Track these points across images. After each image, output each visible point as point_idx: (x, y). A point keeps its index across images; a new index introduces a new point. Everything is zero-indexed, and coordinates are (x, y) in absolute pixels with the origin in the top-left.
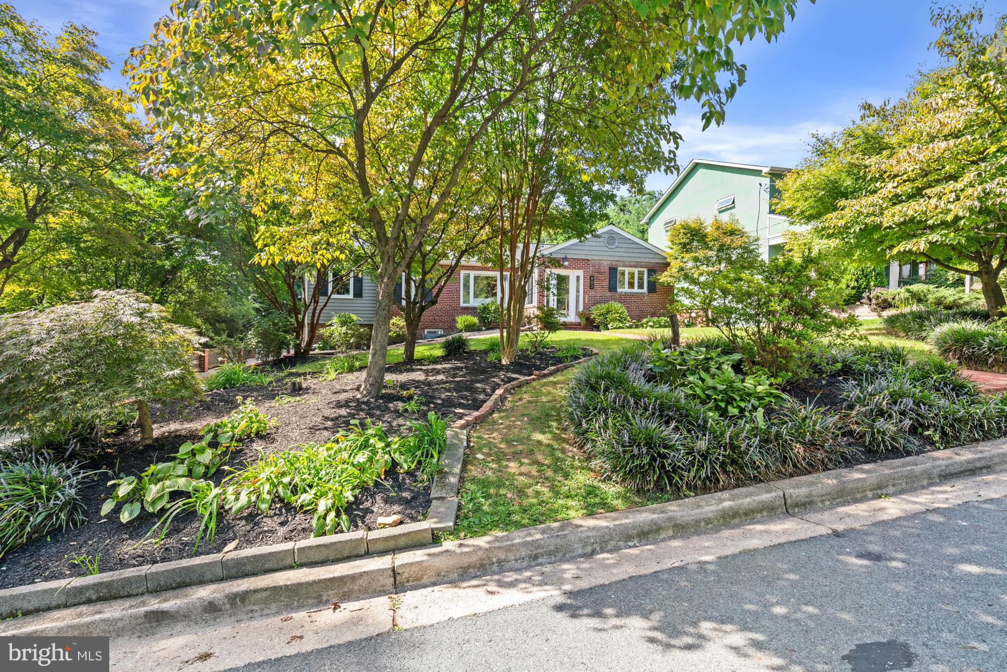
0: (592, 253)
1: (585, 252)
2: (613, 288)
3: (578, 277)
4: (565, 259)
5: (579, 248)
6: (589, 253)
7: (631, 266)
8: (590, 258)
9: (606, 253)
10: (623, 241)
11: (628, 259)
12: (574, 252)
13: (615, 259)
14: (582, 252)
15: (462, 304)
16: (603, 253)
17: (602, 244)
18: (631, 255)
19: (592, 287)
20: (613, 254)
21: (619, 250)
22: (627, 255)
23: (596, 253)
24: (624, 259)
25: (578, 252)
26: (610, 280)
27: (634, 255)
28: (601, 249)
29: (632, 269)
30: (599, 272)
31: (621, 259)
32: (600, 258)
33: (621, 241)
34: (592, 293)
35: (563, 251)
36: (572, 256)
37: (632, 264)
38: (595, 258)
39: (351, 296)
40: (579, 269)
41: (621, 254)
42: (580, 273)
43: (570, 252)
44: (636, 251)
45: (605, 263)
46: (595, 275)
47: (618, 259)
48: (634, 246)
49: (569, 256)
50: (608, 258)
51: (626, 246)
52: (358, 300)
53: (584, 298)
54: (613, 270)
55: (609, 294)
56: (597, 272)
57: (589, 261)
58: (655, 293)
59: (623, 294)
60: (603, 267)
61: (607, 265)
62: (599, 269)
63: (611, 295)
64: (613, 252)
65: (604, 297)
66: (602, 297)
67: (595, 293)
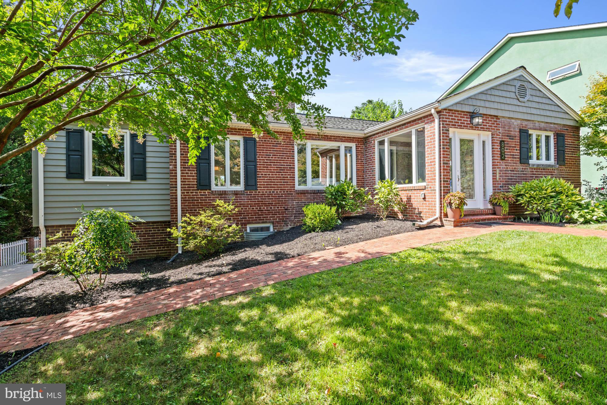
0: (503, 107)
1: (496, 106)
2: (524, 158)
3: (484, 143)
4: (473, 115)
5: (489, 98)
7: (538, 129)
8: (500, 114)
11: (539, 119)
13: (526, 117)
15: (298, 187)
16: (514, 108)
17: (512, 95)
19: (502, 158)
20: (524, 110)
21: (530, 104)
22: (537, 112)
23: (505, 107)
26: (520, 148)
27: (543, 113)
28: (512, 102)
29: (539, 133)
30: (510, 136)
31: (532, 118)
33: (532, 92)
34: (503, 165)
35: (470, 102)
37: (543, 125)
38: (506, 115)
39: (127, 178)
40: (487, 130)
42: (487, 136)
44: (547, 108)
45: (516, 123)
46: (507, 139)
47: (528, 118)
50: (519, 116)
52: (139, 185)
53: (494, 174)
54: (524, 134)
55: (520, 167)
56: (507, 136)
57: (499, 119)
58: (564, 165)
59: (535, 167)
60: (514, 129)
61: (517, 125)
62: (509, 131)
63: (523, 169)
64: (525, 108)
65: (516, 171)
66: (513, 171)
67: (506, 165)
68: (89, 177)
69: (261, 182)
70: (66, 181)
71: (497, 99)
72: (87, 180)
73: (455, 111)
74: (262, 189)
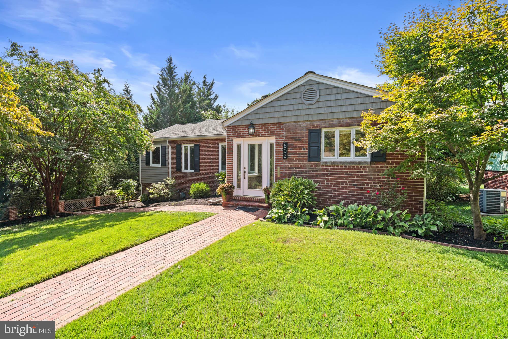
0: (285, 114)
1: (276, 115)
2: (314, 156)
3: (272, 145)
4: (250, 126)
5: (269, 110)
6: (280, 115)
7: (341, 125)
8: (281, 120)
9: (304, 112)
10: (328, 92)
11: (336, 116)
12: (261, 116)
13: (316, 118)
14: (272, 115)
16: (299, 113)
17: (299, 101)
18: (340, 109)
19: (285, 156)
20: (313, 111)
21: (321, 105)
22: (334, 110)
23: (289, 114)
24: (330, 116)
25: (267, 116)
26: (310, 147)
27: (345, 109)
28: (295, 107)
29: (345, 130)
30: (295, 138)
31: (325, 117)
32: (295, 119)
33: (323, 92)
34: (286, 163)
35: (250, 117)
36: (260, 122)
37: (345, 121)
38: (289, 120)
39: (161, 165)
40: (270, 135)
41: (324, 110)
42: (273, 140)
43: (258, 116)
44: (348, 102)
45: (303, 125)
46: (291, 141)
47: (320, 118)
48: (344, 96)
49: (255, 122)
50: (306, 118)
51: (333, 97)
53: (276, 171)
54: (315, 133)
55: (308, 165)
56: (292, 138)
57: (283, 124)
58: (385, 161)
59: (329, 164)
60: (301, 130)
61: (306, 127)
62: (294, 133)
63: (312, 166)
64: (313, 110)
65: (302, 168)
66: (300, 168)
67: (289, 163)
68: (151, 165)
69: (202, 168)
70: (145, 166)
71: (277, 109)
72: (150, 166)
73: (238, 126)
74: (201, 172)
